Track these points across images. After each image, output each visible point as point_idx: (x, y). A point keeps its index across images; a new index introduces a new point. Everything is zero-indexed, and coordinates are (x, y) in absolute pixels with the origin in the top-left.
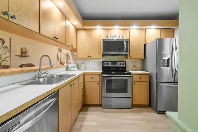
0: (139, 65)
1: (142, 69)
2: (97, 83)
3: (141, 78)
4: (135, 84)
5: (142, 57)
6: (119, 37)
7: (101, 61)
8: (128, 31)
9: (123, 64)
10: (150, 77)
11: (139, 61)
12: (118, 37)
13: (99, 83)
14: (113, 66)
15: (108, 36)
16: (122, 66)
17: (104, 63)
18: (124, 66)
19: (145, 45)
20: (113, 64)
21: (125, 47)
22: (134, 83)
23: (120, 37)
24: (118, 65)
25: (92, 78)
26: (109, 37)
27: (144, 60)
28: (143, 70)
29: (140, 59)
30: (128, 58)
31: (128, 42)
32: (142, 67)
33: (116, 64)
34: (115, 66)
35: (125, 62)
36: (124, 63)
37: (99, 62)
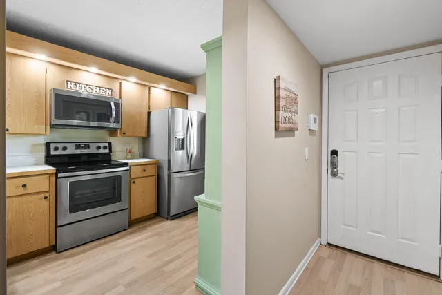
0: (136, 148)
1: (142, 155)
2: (42, 196)
3: (144, 171)
4: (134, 182)
5: (144, 134)
6: (98, 90)
7: (42, 140)
8: (117, 84)
9: (105, 148)
10: (158, 166)
11: (137, 140)
12: (95, 90)
13: (47, 195)
14: (78, 152)
15: (69, 83)
16: (102, 151)
17: (52, 146)
18: (107, 151)
19: (149, 114)
20: (77, 147)
21: (114, 113)
22: (132, 181)
23: (101, 91)
24: (92, 150)
25: (24, 186)
26: (71, 87)
27: (146, 140)
28: (144, 157)
29: (139, 138)
30: (119, 135)
31: (118, 106)
32: (141, 151)
33: (87, 147)
34: (86, 151)
35: (110, 144)
36: (107, 145)
37: (34, 145)
